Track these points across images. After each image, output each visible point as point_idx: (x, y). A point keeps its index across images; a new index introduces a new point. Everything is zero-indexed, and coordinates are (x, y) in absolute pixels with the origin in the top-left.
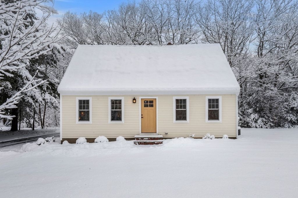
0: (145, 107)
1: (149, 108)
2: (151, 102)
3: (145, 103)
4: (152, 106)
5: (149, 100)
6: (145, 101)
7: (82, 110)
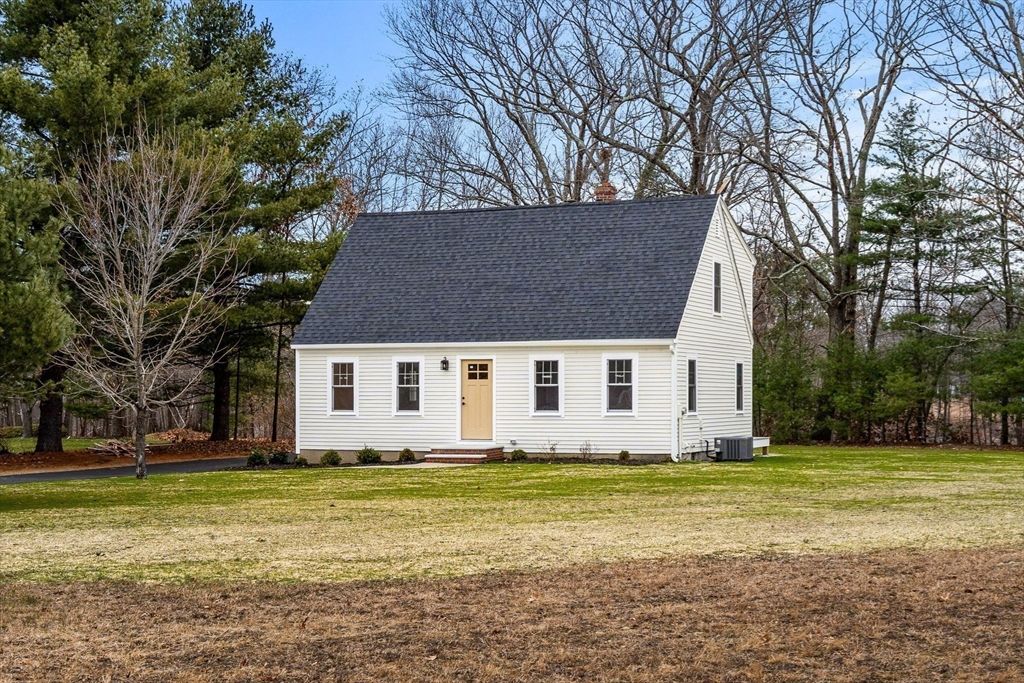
0: (470, 378)
1: (478, 381)
2: (484, 367)
3: (470, 369)
4: (484, 376)
5: (478, 363)
6: (469, 365)
7: (340, 386)
